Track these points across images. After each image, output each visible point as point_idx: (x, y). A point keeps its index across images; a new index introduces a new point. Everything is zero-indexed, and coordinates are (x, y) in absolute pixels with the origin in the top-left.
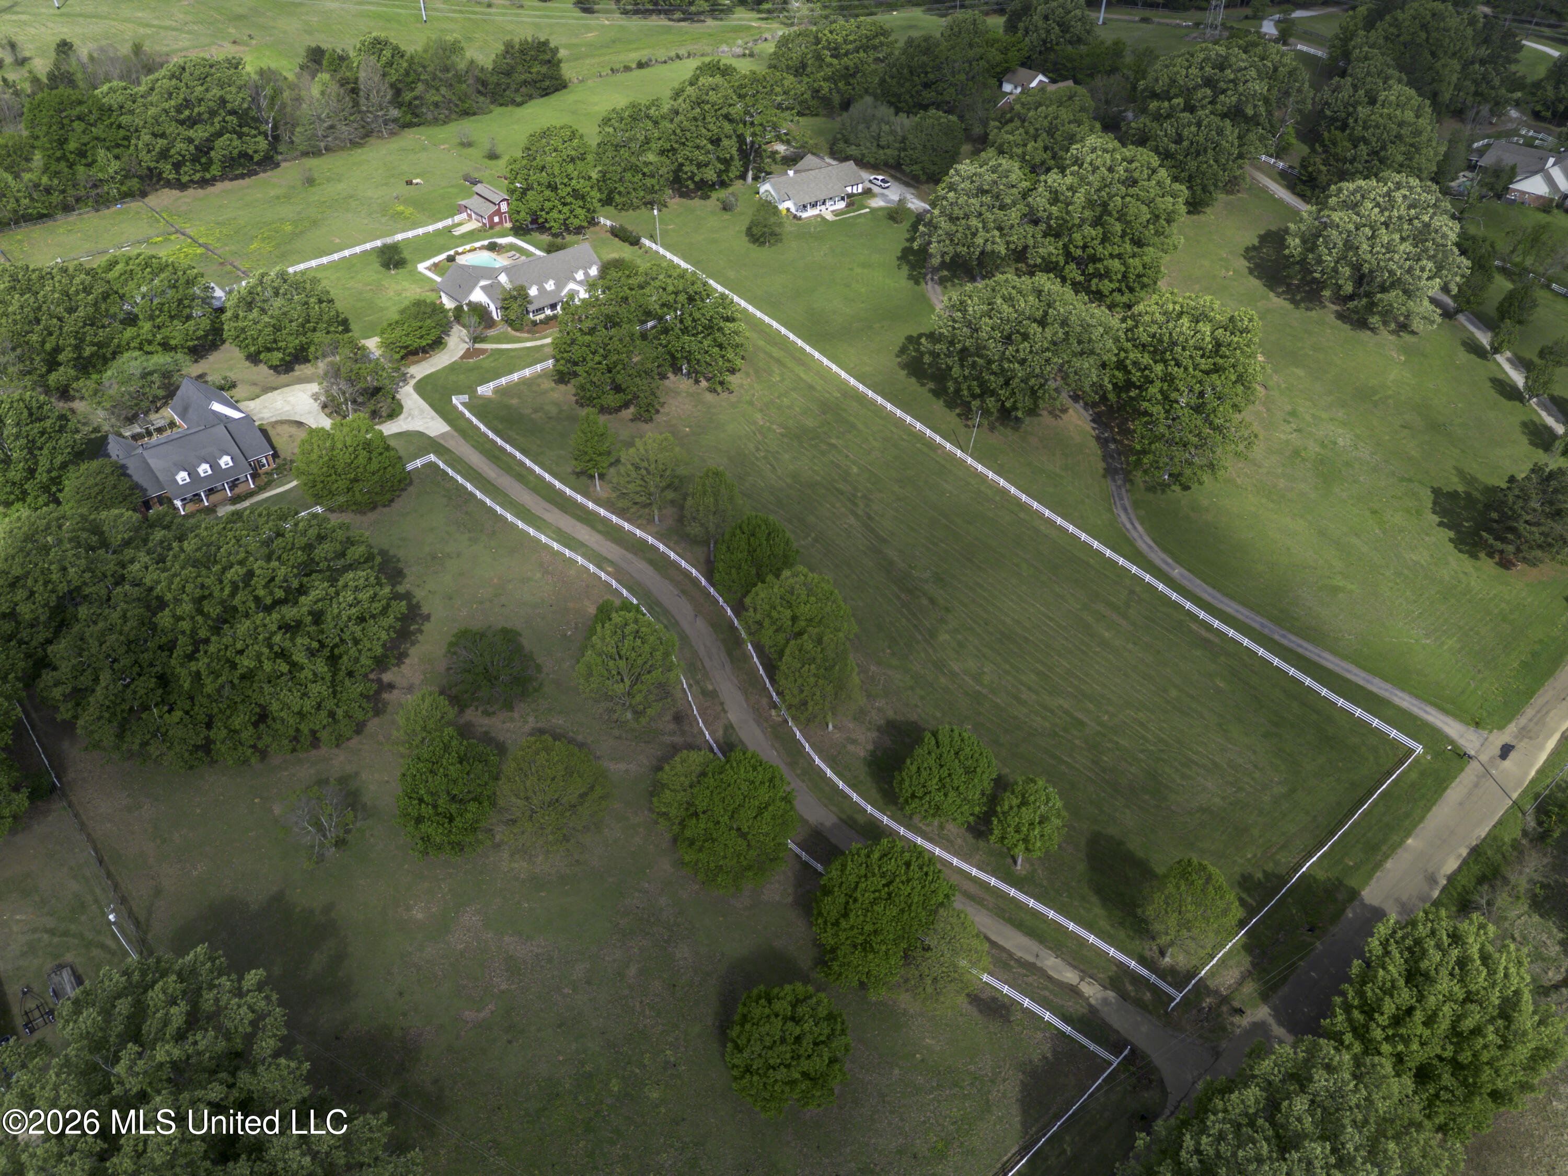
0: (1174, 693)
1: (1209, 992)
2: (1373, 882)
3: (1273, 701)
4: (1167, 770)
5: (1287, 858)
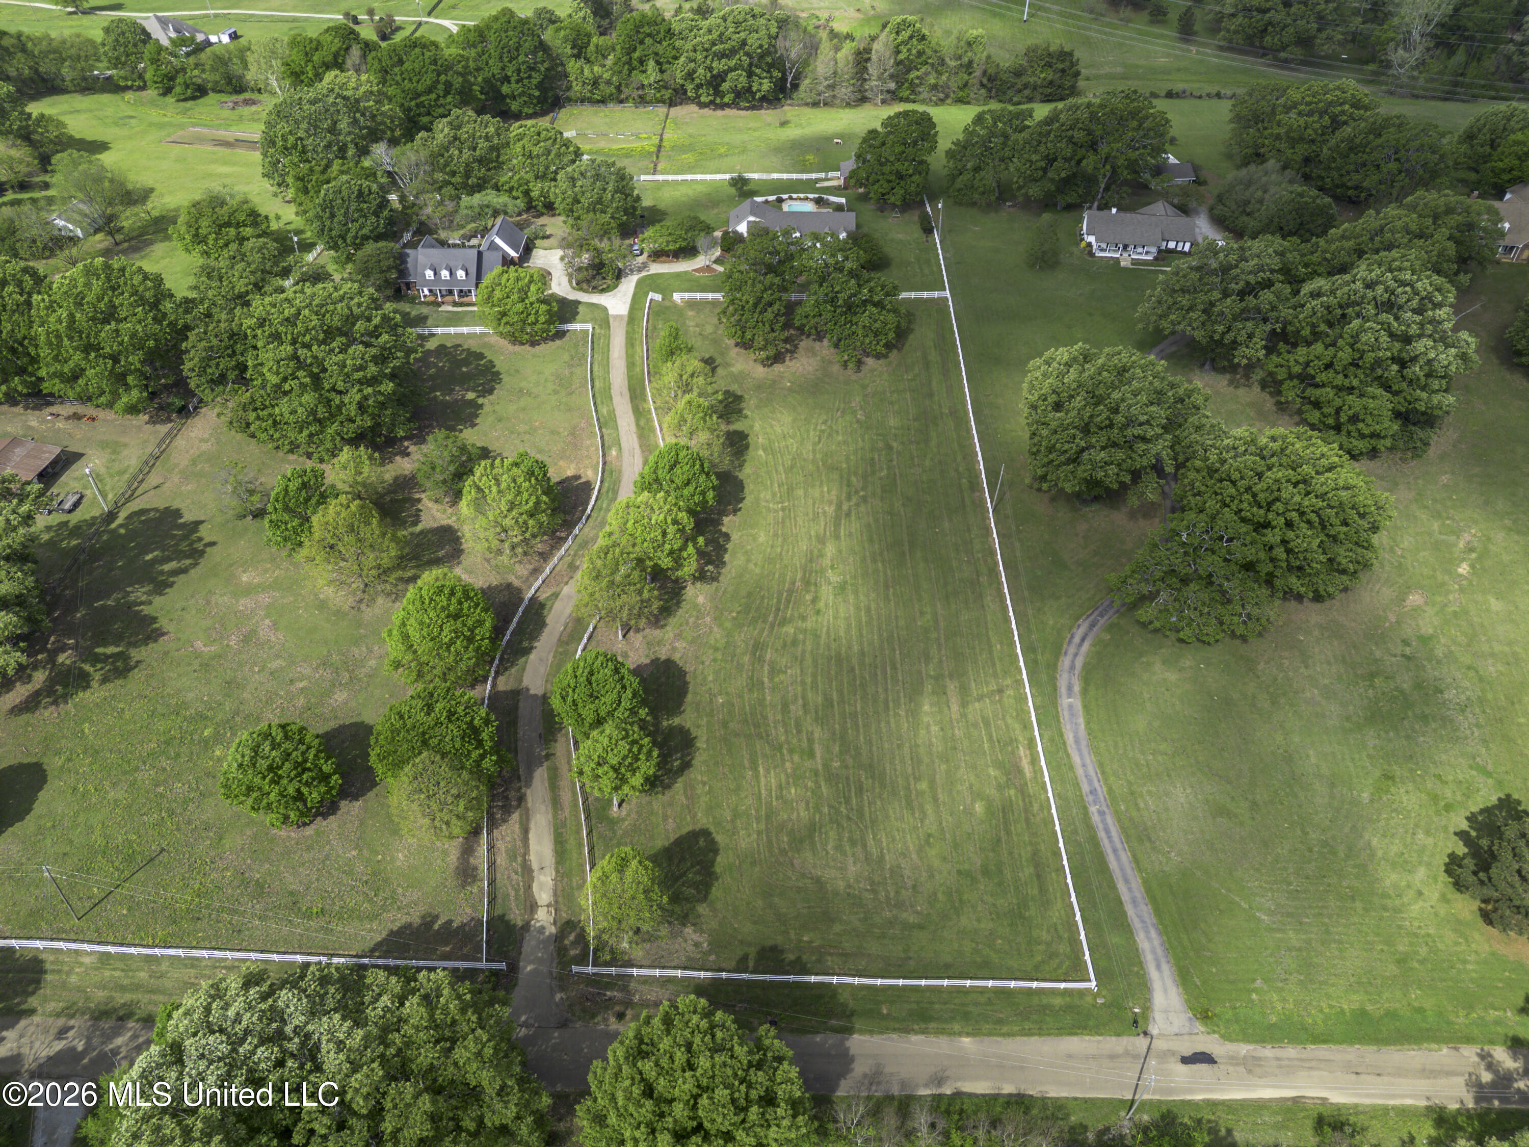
1: (625, 989)
2: (878, 1037)
3: (1011, 853)
4: (832, 834)
5: (834, 964)
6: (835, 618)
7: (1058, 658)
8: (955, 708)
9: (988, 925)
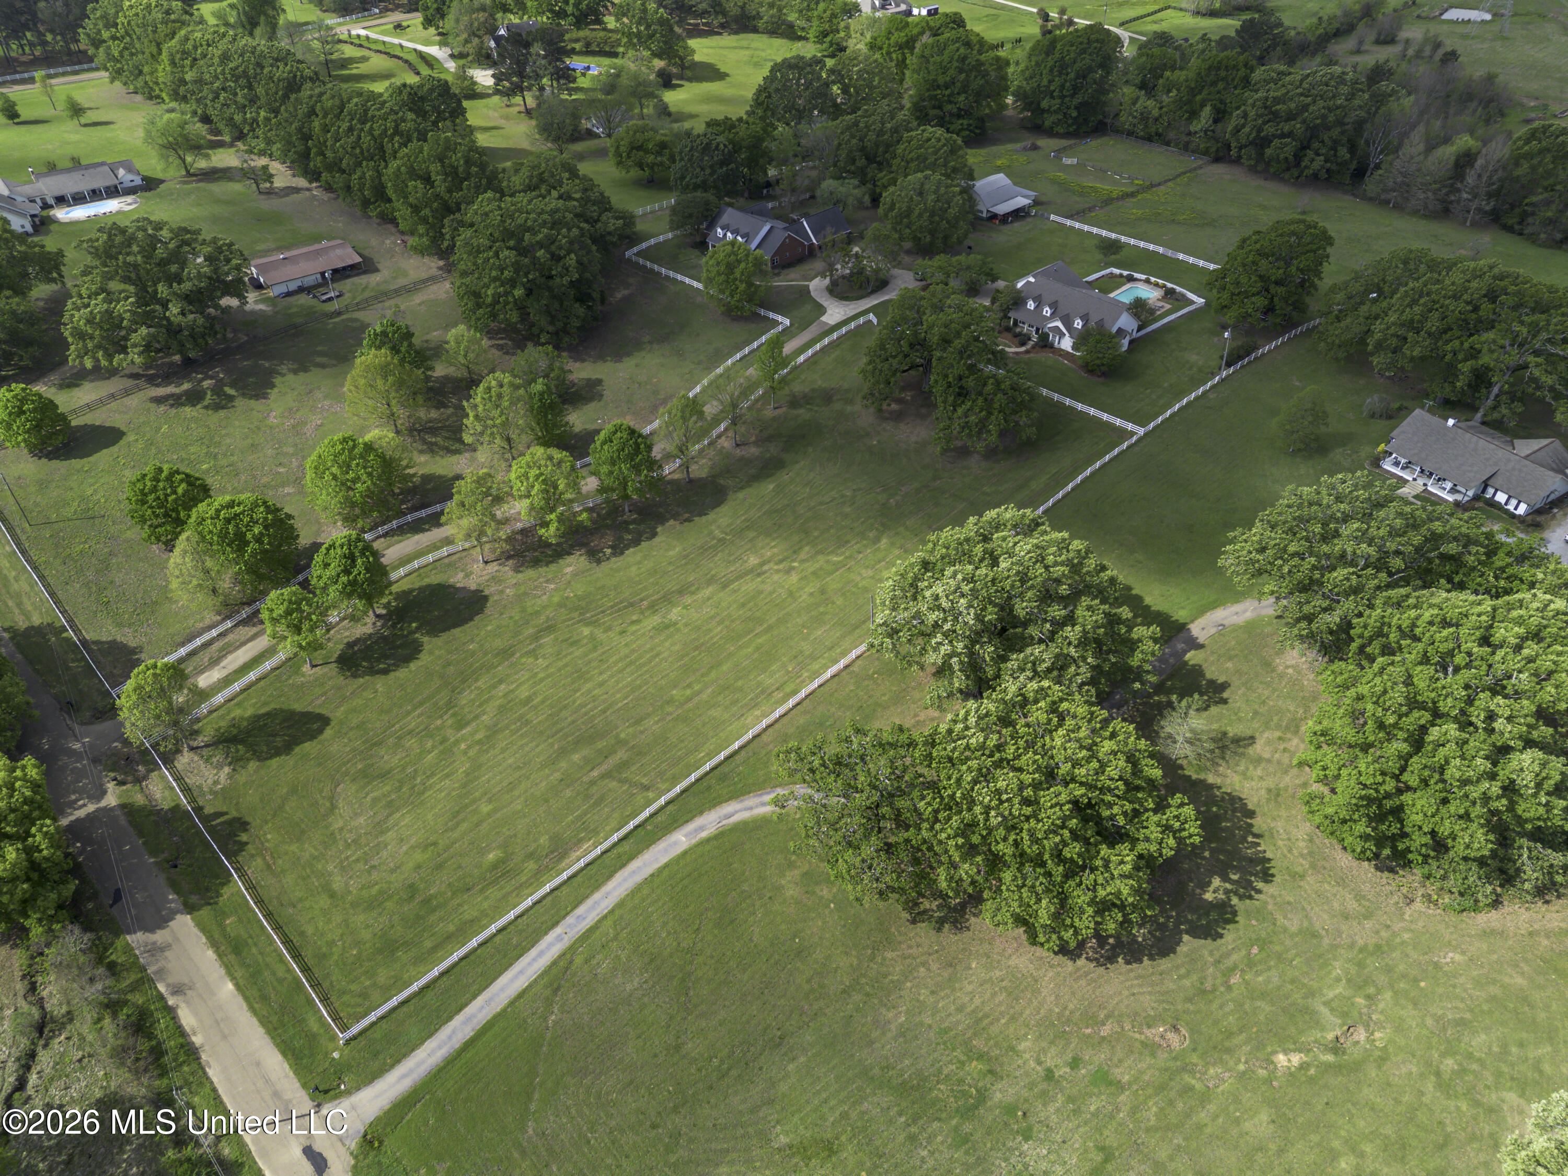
0: (485, 808)
1: (147, 774)
2: (196, 930)
3: (460, 905)
4: (388, 788)
5: (255, 867)
6: (626, 645)
7: (730, 799)
8: (595, 773)
9: (366, 935)
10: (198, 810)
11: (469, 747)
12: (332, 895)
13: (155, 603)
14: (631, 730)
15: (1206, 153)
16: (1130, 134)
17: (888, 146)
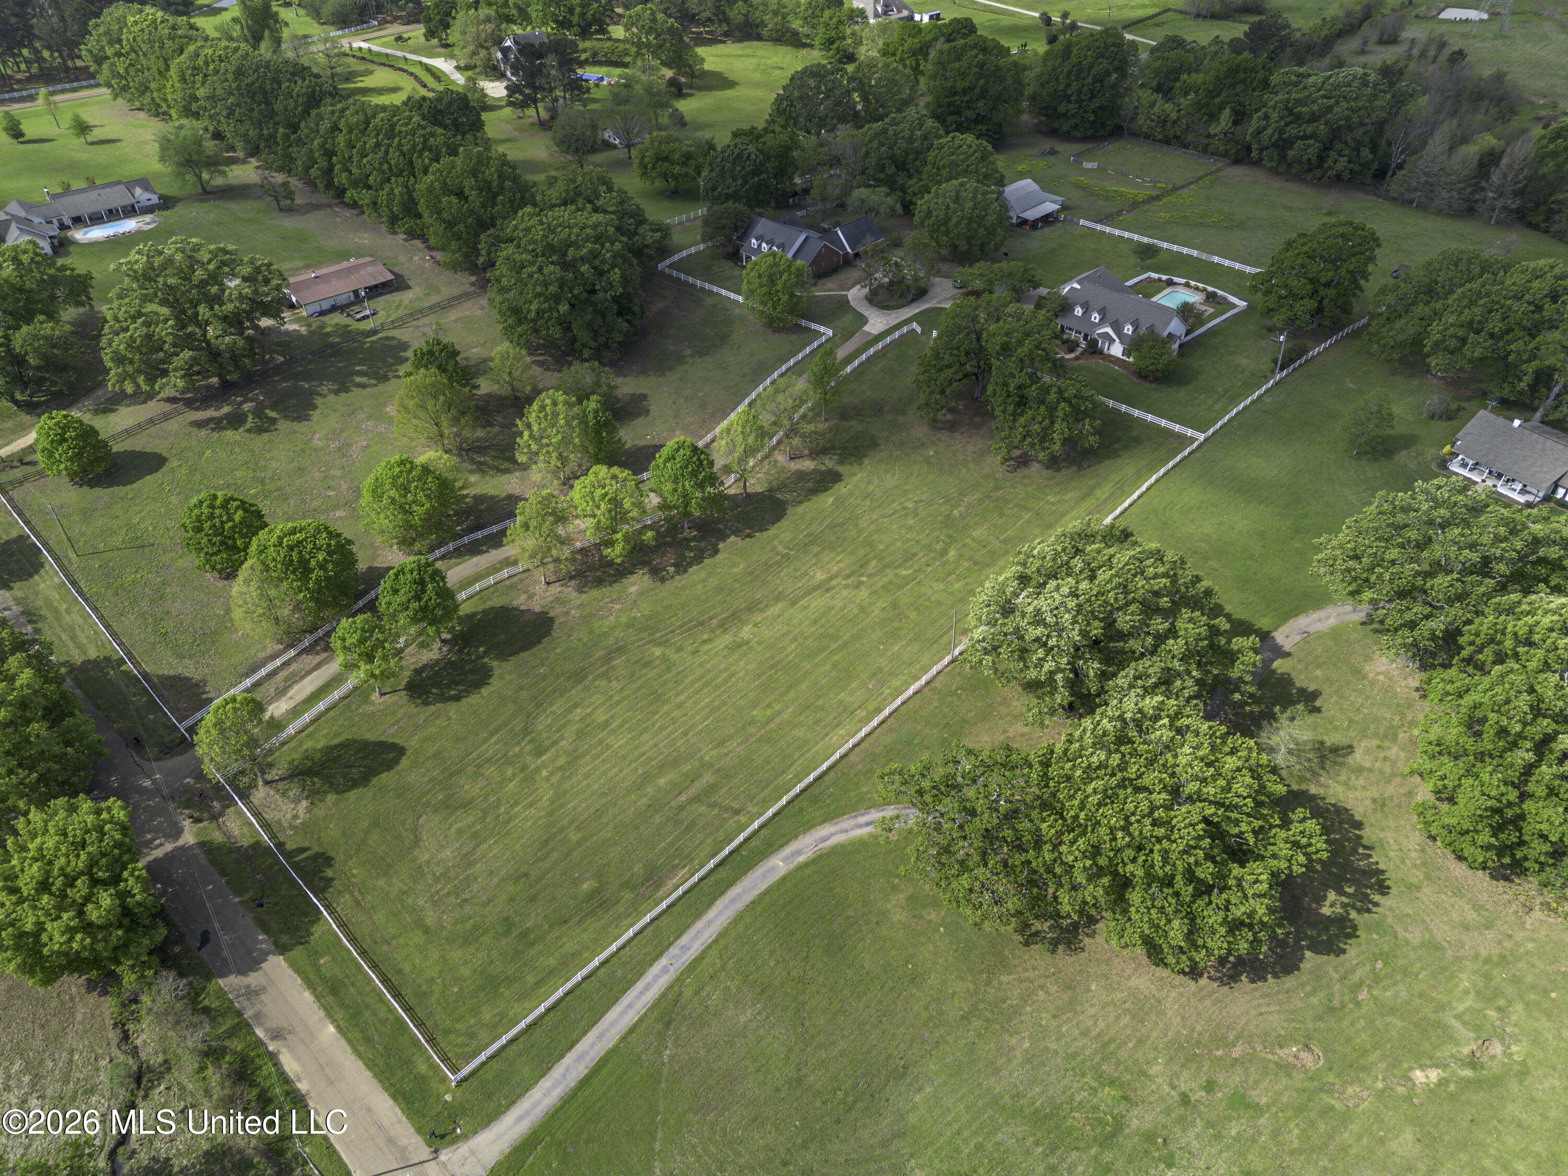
0: (575, 837)
2: (290, 971)
3: (558, 938)
4: (471, 818)
5: (344, 903)
6: (700, 665)
7: (824, 821)
8: (683, 798)
9: (466, 971)
10: (280, 845)
11: (552, 774)
12: (426, 931)
13: (215, 633)
14: (714, 753)
15: (1225, 155)
16: (1147, 137)
17: (918, 153)
